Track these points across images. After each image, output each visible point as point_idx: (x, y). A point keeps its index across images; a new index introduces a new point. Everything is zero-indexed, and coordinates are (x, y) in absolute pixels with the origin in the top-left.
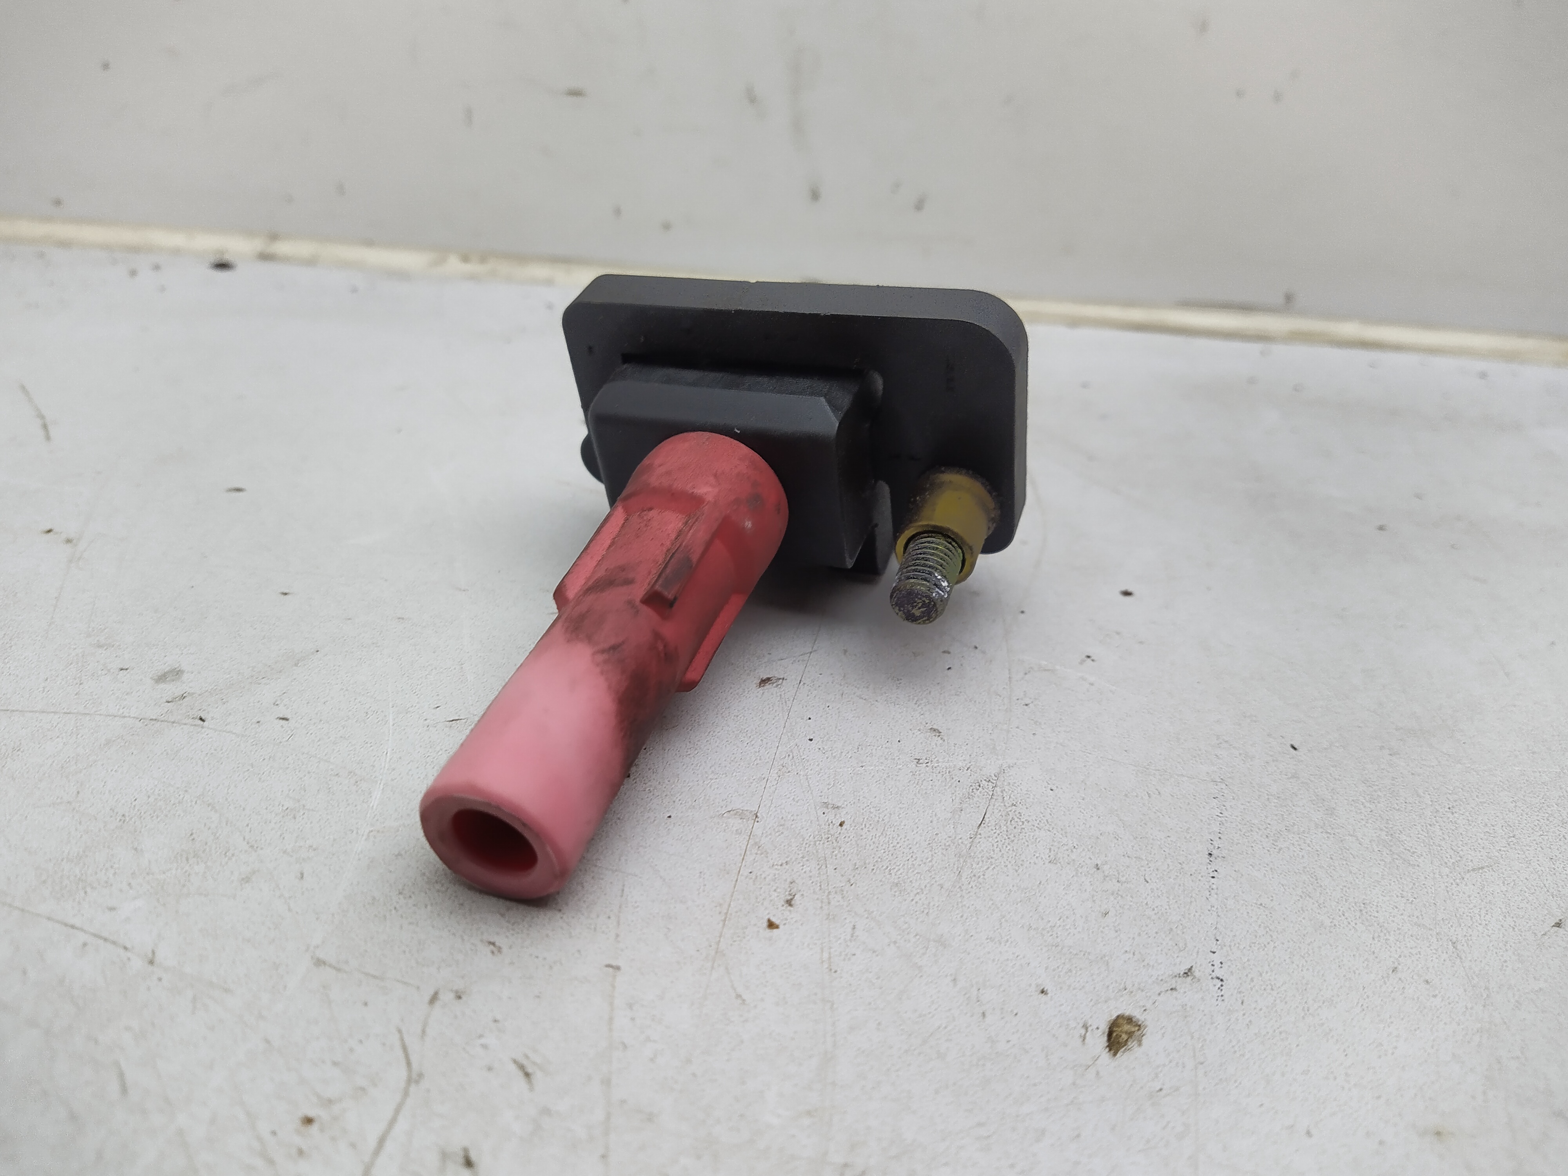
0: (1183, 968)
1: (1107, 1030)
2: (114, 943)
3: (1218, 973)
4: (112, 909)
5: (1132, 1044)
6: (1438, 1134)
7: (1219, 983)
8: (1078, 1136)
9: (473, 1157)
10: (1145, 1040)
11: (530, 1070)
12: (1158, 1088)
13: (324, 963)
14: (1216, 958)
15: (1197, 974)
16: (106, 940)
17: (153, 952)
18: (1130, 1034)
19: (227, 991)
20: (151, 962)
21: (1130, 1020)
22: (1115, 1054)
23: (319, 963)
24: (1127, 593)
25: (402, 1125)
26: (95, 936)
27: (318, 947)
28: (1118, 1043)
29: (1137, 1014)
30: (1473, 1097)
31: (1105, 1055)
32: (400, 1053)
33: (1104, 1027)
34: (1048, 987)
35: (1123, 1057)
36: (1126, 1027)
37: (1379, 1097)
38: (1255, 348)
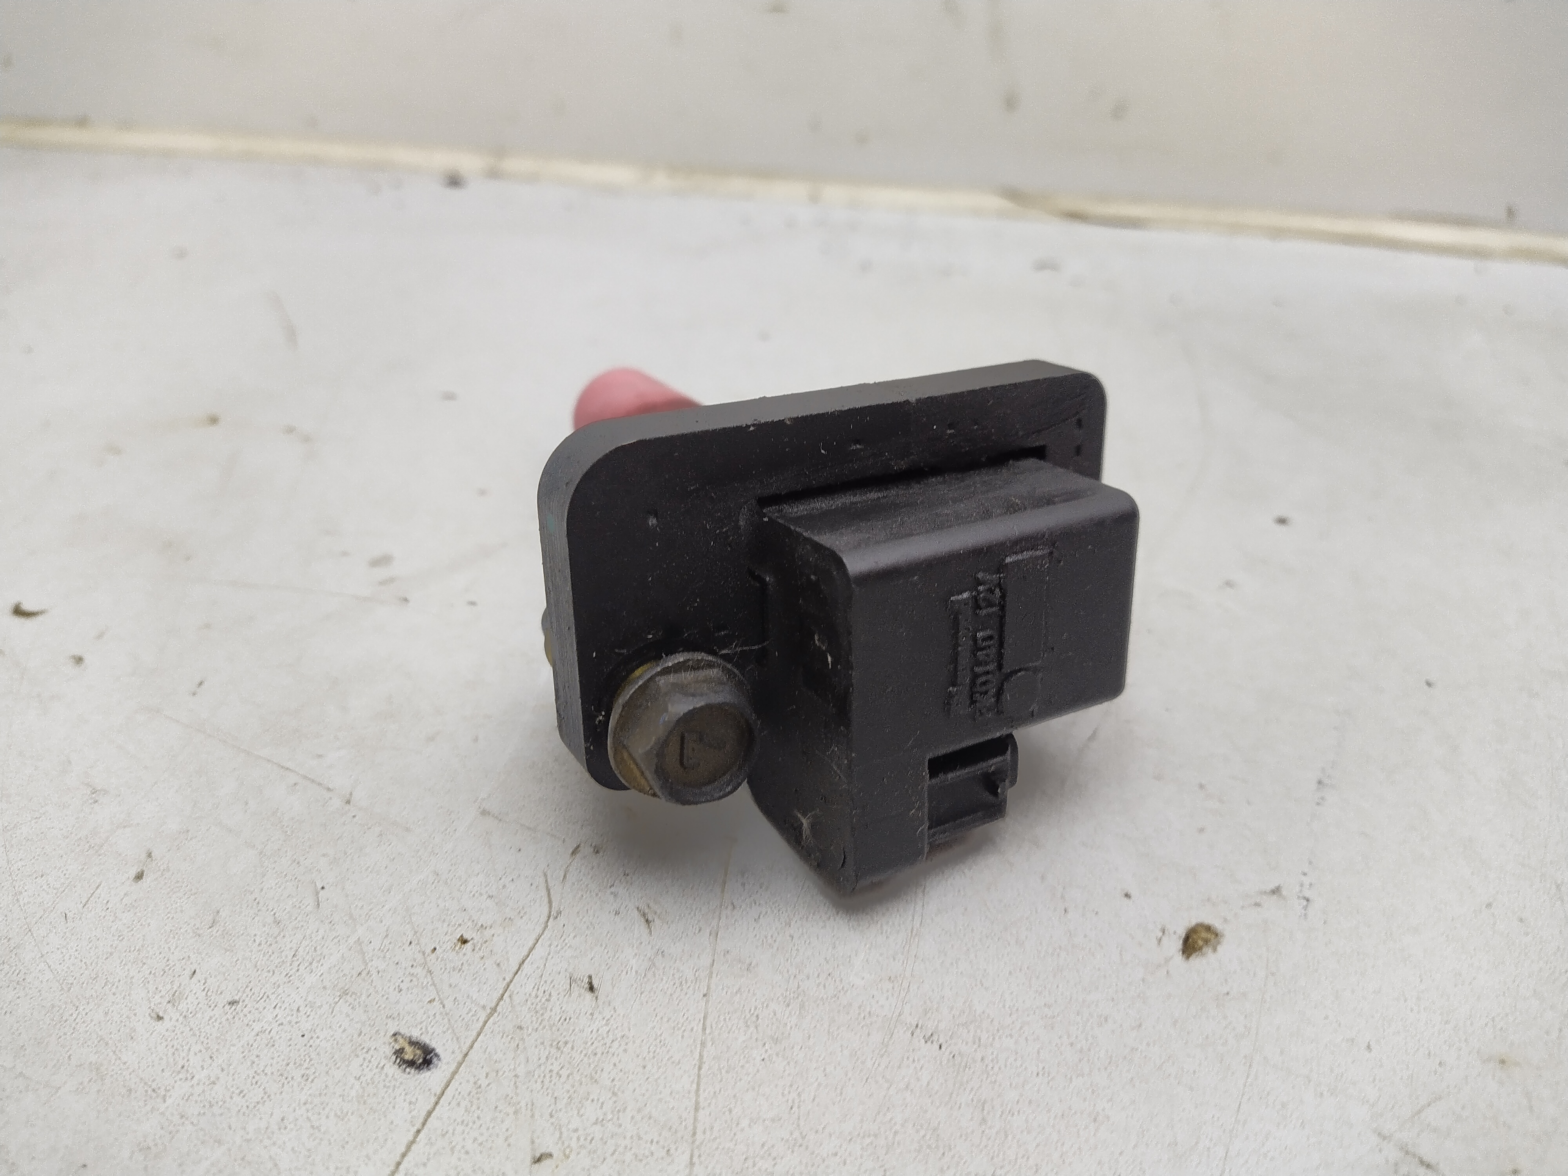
0: (1272, 886)
1: (1184, 935)
2: (320, 784)
3: (1307, 894)
4: (320, 756)
5: (1208, 950)
6: (1503, 1062)
7: (1305, 903)
8: (1140, 1026)
9: (595, 983)
10: (1219, 948)
11: (650, 918)
12: (1226, 992)
13: (489, 813)
14: (1306, 881)
15: (1284, 893)
16: (313, 781)
17: (351, 794)
18: (1207, 941)
19: (408, 830)
20: (348, 802)
21: (1208, 928)
22: (1188, 958)
23: (484, 813)
24: (1282, 521)
25: (539, 951)
26: (305, 777)
27: (484, 799)
28: (1194, 947)
29: (1217, 924)
30: (1547, 1033)
31: (1179, 958)
32: (544, 893)
33: (1182, 933)
34: (1132, 892)
35: (1196, 961)
36: (1204, 935)
37: (1447, 1022)
38: (1468, 265)
